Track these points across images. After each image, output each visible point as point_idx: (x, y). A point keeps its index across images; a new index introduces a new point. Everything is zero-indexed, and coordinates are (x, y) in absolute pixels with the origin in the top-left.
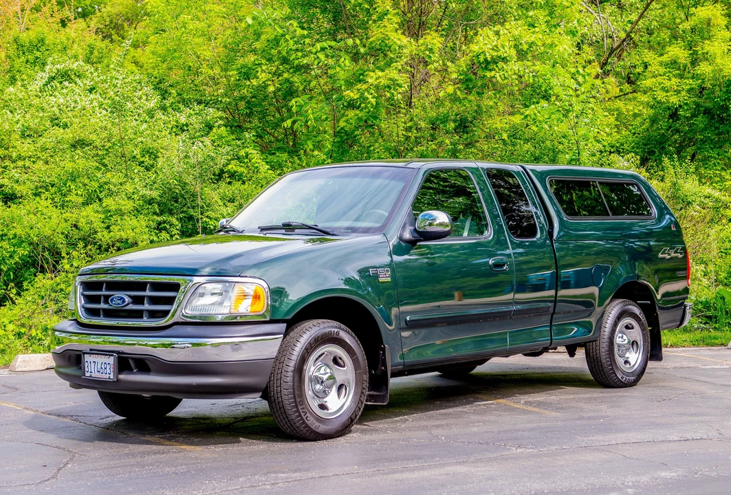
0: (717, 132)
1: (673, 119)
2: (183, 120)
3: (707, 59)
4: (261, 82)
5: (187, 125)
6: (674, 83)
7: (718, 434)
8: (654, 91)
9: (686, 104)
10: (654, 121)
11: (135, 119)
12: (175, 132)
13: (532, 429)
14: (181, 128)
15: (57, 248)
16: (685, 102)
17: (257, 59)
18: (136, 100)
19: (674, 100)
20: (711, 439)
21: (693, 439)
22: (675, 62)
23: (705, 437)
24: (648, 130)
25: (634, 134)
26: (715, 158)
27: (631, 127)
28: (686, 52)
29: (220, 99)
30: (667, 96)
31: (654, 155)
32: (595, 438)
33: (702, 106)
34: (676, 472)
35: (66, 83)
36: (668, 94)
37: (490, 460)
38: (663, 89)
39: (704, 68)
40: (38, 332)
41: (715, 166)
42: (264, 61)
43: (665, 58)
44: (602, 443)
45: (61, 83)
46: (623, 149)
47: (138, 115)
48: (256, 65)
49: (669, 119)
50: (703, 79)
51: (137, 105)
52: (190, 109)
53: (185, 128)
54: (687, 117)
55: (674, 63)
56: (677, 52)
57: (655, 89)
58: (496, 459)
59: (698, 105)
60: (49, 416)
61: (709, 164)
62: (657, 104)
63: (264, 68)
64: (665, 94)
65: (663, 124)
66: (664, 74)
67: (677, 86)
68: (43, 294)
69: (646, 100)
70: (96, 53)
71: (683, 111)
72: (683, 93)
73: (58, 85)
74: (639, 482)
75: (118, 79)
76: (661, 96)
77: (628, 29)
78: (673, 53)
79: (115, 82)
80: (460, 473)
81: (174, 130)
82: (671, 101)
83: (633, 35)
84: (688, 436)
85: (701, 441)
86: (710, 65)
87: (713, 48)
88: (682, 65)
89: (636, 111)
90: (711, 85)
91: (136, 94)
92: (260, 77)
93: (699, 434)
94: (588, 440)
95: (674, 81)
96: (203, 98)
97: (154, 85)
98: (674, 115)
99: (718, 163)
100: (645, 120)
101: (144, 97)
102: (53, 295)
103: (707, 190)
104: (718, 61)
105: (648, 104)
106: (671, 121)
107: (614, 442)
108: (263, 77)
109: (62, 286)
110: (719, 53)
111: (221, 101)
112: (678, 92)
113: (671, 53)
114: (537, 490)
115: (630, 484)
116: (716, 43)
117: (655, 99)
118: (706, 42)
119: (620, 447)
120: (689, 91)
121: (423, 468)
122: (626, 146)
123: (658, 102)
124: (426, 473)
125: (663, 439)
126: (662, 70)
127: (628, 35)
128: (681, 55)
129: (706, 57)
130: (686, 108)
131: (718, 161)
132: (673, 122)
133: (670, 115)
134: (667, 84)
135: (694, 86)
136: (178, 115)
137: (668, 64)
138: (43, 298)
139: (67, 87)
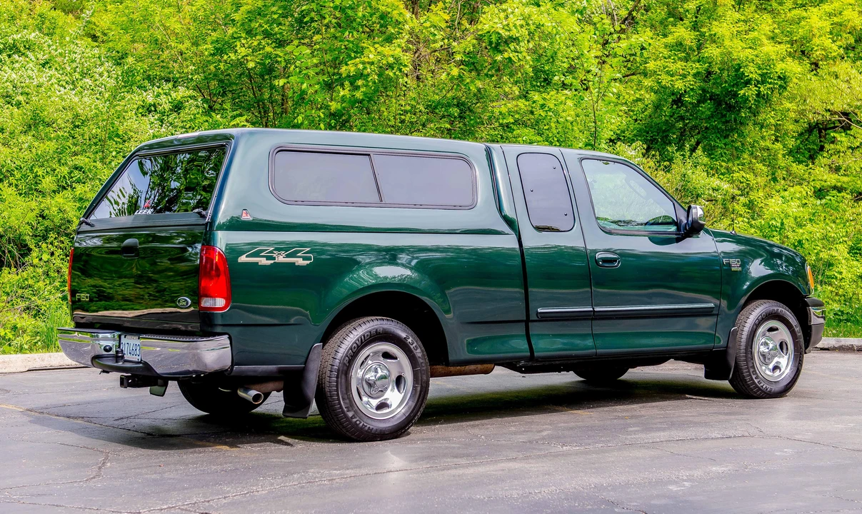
0: (723, 120)
1: (677, 105)
2: (150, 99)
3: (715, 42)
4: (240, 57)
5: (154, 106)
6: (680, 67)
7: (758, 432)
8: (658, 75)
9: (692, 89)
10: (657, 107)
11: (97, 99)
12: (141, 113)
13: (571, 429)
14: (148, 109)
15: (22, 240)
16: (692, 87)
17: (236, 33)
18: (97, 76)
19: (679, 85)
20: (753, 437)
21: (735, 437)
22: (681, 44)
23: (747, 434)
24: (650, 116)
25: (636, 120)
26: (721, 148)
27: (632, 113)
28: (693, 32)
29: (190, 77)
30: (672, 81)
31: (656, 143)
32: (637, 436)
33: (708, 92)
34: (727, 466)
35: (16, 57)
36: (673, 79)
37: (539, 457)
38: (668, 73)
39: (712, 51)
40: (7, 331)
41: (722, 156)
42: (243, 35)
43: (670, 39)
44: (646, 441)
45: (9, 56)
46: (624, 136)
47: (100, 93)
48: (235, 38)
49: (673, 105)
50: (710, 63)
51: (98, 83)
52: (159, 87)
53: (153, 109)
54: (692, 103)
55: (679, 45)
56: (682, 32)
57: (660, 73)
58: (545, 456)
59: (704, 90)
60: (58, 418)
61: (716, 154)
62: (661, 90)
63: (244, 41)
64: (670, 78)
65: (666, 109)
66: (669, 57)
67: (683, 70)
68: (8, 290)
69: (650, 84)
70: (47, 23)
71: (689, 97)
72: (690, 78)
73: (7, 58)
74: (693, 476)
75: (76, 53)
76: (665, 80)
77: (630, 7)
78: (678, 34)
79: (73, 56)
80: (515, 469)
81: (141, 110)
82: (676, 86)
83: (634, 13)
84: (731, 433)
85: (743, 438)
86: (717, 47)
87: (721, 29)
88: (687, 47)
89: (638, 96)
90: (719, 69)
91: (97, 70)
92: (239, 51)
93: (739, 432)
94: (632, 438)
95: (680, 64)
96: (171, 76)
97: (115, 60)
98: (678, 101)
99: (725, 153)
100: (647, 106)
101: (106, 74)
102: (20, 291)
103: (715, 182)
104: (727, 43)
105: (652, 89)
106: (675, 107)
107: (658, 440)
108: (242, 51)
109: (31, 282)
110: (727, 34)
111: (192, 79)
112: (684, 76)
113: (676, 35)
114: (596, 484)
115: (685, 478)
116: (725, 24)
117: (660, 83)
118: (714, 23)
119: (665, 444)
120: (695, 75)
121: (475, 465)
122: (627, 134)
123: (662, 87)
124: (481, 469)
125: (705, 436)
126: (666, 53)
127: (630, 14)
128: (687, 37)
129: (714, 39)
130: (692, 94)
131: (725, 151)
132: (677, 108)
133: (673, 101)
134: (673, 67)
135: (700, 70)
136: (145, 94)
137: (673, 46)
138: (8, 294)
139: (17, 62)
